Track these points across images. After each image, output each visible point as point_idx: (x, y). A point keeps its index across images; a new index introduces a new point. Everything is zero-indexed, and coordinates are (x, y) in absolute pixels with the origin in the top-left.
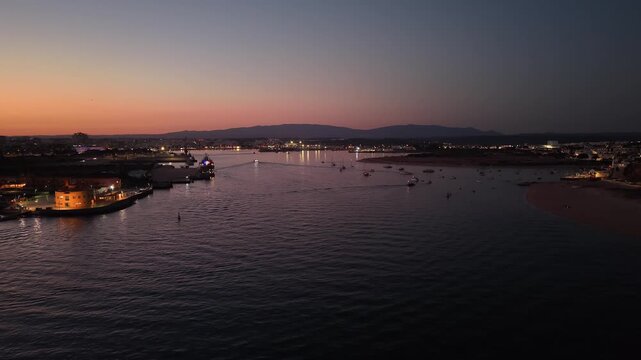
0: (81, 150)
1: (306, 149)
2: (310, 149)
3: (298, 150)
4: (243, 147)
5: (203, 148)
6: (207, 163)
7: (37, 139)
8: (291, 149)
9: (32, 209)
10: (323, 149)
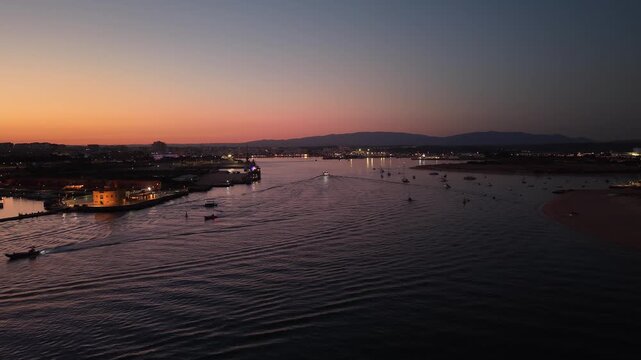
0: (158, 157)
1: (370, 157)
2: (374, 157)
3: (363, 157)
4: (310, 155)
5: (273, 156)
6: (254, 168)
7: (123, 147)
8: (355, 157)
9: (72, 206)
10: (387, 156)
